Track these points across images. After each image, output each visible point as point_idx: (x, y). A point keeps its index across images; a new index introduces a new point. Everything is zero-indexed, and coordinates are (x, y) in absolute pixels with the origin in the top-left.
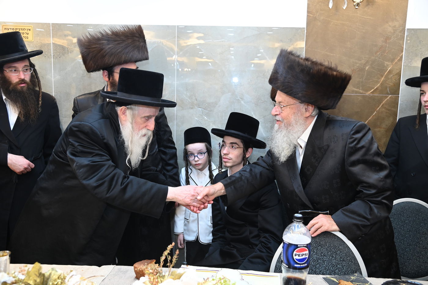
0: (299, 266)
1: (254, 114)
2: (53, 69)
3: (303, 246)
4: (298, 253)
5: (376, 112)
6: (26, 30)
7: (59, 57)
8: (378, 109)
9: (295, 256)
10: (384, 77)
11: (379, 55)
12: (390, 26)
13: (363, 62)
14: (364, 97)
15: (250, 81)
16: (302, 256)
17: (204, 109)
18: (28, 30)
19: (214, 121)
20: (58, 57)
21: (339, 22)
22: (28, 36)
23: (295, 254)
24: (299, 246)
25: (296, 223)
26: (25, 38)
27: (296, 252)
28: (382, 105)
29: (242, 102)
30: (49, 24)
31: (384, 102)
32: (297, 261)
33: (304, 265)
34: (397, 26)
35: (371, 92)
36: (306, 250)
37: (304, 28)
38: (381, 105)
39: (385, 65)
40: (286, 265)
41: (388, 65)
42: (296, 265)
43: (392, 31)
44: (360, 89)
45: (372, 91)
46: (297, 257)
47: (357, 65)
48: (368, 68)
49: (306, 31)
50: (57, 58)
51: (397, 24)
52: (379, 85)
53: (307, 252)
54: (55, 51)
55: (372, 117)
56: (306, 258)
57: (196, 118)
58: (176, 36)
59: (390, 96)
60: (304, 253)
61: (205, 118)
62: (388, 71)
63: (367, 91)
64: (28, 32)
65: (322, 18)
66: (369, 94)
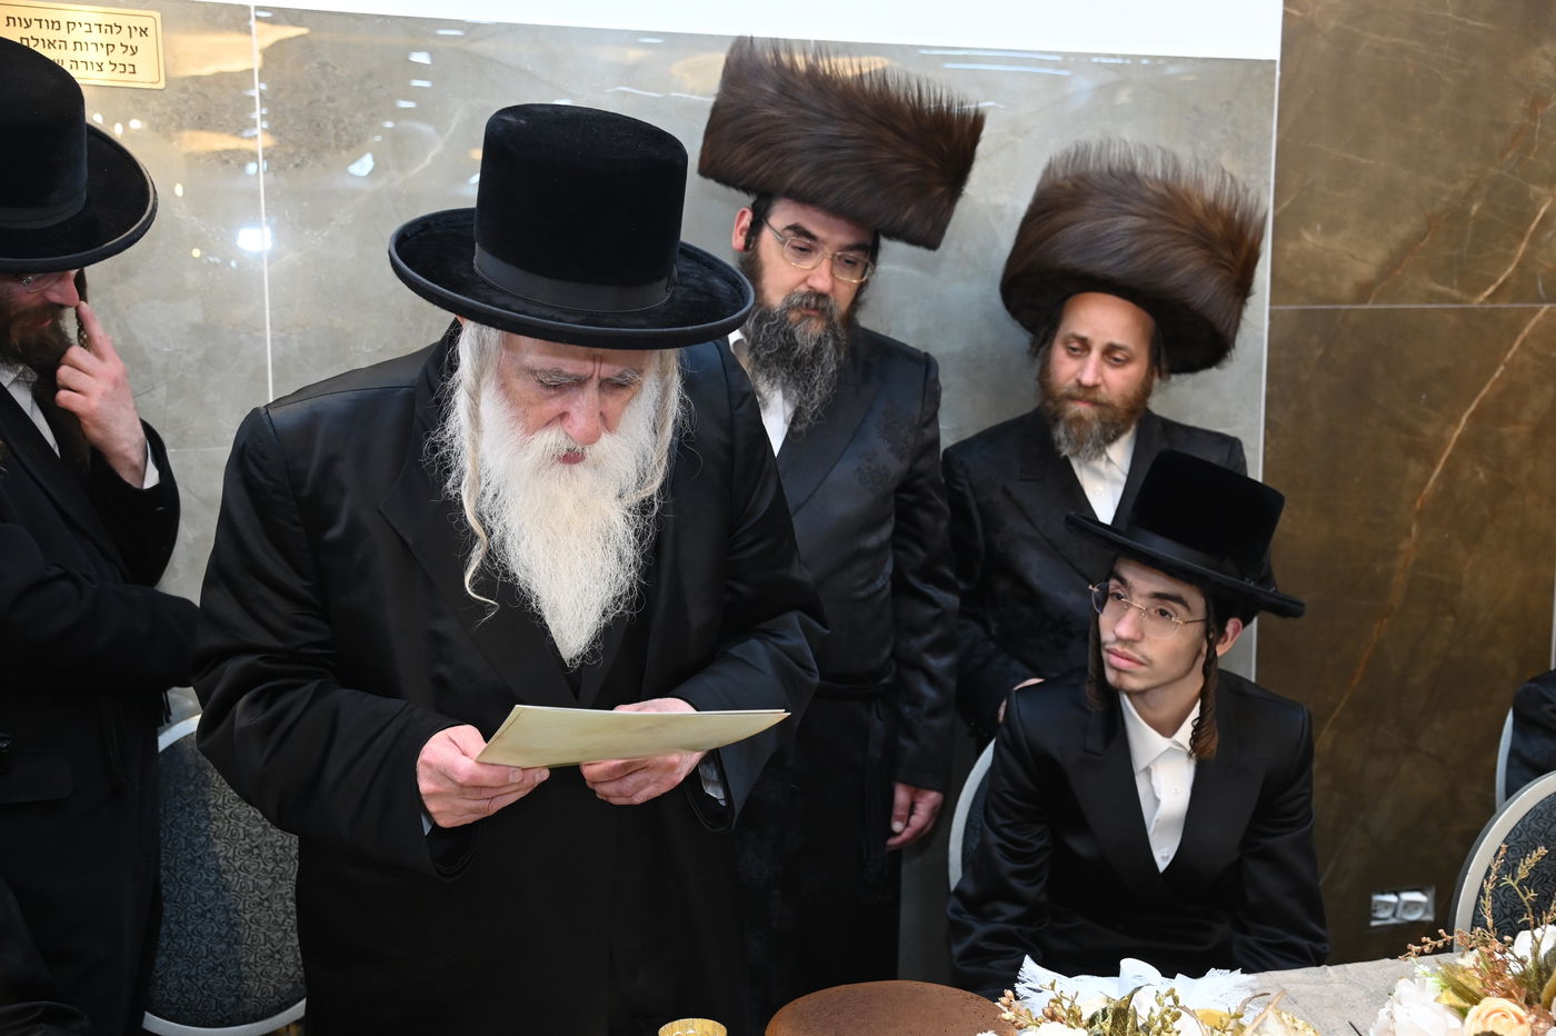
5: (1502, 368)
6: (125, 31)
7: (296, 166)
8: (1509, 355)
10: (1527, 238)
11: (1512, 159)
13: (1463, 186)
14: (1466, 314)
18: (136, 34)
20: (291, 165)
21: (1385, 39)
22: (134, 60)
26: (122, 68)
28: (1523, 343)
31: (1527, 330)
35: (1489, 296)
38: (1518, 343)
39: (1531, 196)
41: (1538, 198)
44: (1452, 288)
45: (1491, 290)
47: (1445, 199)
48: (1479, 208)
49: (1278, 73)
50: (282, 168)
52: (1510, 269)
55: (1493, 385)
59: (1544, 308)
62: (1539, 218)
63: (1476, 291)
64: (136, 40)
65: (1332, 24)
66: (1482, 303)
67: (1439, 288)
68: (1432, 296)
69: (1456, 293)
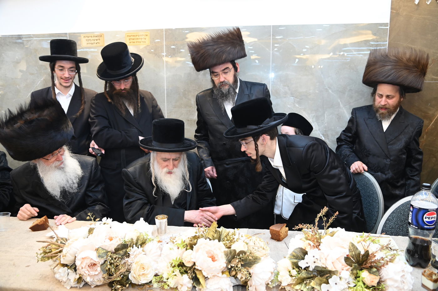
0: (429, 227)
1: (340, 101)
2: (166, 68)
3: (433, 210)
4: (428, 217)
6: (144, 36)
9: (425, 218)
15: (337, 72)
16: (432, 218)
17: (296, 98)
19: (305, 108)
21: (420, 16)
22: (145, 40)
23: (426, 217)
24: (429, 210)
25: (425, 191)
26: (143, 42)
27: (426, 215)
29: (330, 91)
30: (163, 29)
32: (427, 223)
33: (432, 227)
36: (435, 214)
37: (388, 23)
40: (415, 226)
42: (425, 227)
46: (427, 220)
53: (435, 216)
54: (167, 52)
56: (435, 220)
57: (289, 106)
58: (271, 35)
60: (433, 216)
61: (297, 105)
64: (146, 37)
65: (405, 14)
67: (435, 77)
68: (432, 79)
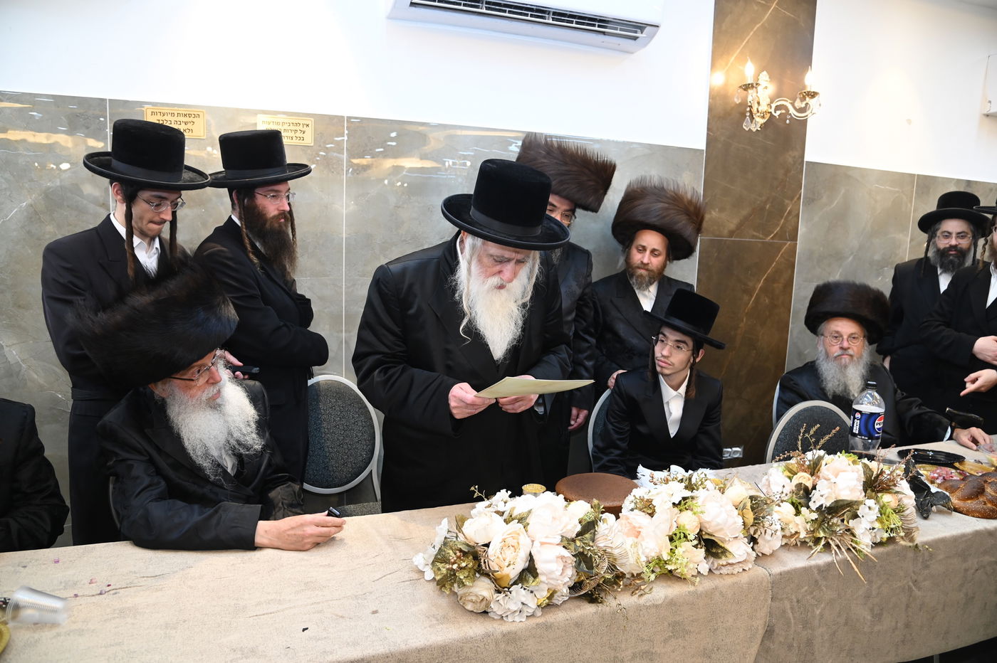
2: (346, 195)
5: (775, 263)
6: (301, 125)
8: (777, 259)
10: (784, 218)
11: (780, 190)
12: (790, 156)
13: (764, 198)
14: (763, 243)
18: (305, 126)
22: (304, 135)
26: (299, 139)
28: (782, 254)
30: (343, 117)
31: (783, 250)
34: (797, 157)
35: (772, 237)
37: (703, 150)
38: (779, 254)
39: (785, 204)
41: (787, 204)
43: (792, 163)
44: (760, 234)
45: (772, 235)
47: (758, 202)
48: (769, 206)
49: (705, 154)
51: (796, 154)
52: (778, 229)
55: (772, 269)
59: (789, 242)
62: (788, 211)
63: (767, 236)
64: (305, 128)
65: (722, 139)
66: (769, 240)
67: (755, 234)
68: (754, 237)
69: (761, 236)
